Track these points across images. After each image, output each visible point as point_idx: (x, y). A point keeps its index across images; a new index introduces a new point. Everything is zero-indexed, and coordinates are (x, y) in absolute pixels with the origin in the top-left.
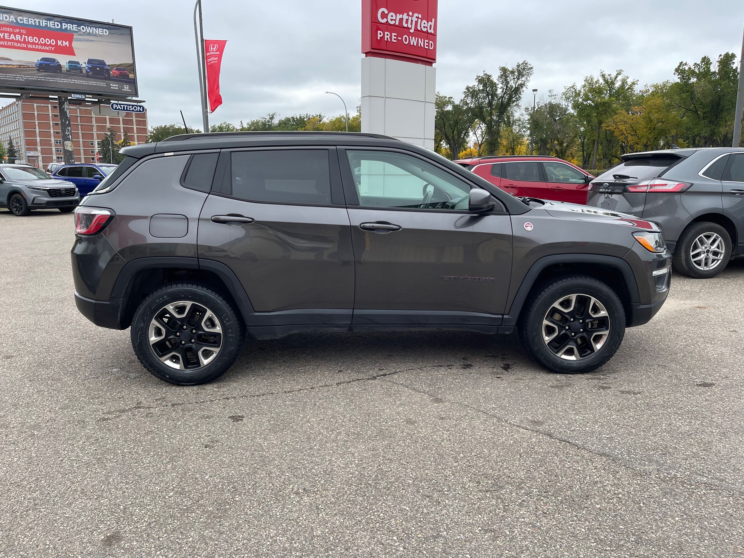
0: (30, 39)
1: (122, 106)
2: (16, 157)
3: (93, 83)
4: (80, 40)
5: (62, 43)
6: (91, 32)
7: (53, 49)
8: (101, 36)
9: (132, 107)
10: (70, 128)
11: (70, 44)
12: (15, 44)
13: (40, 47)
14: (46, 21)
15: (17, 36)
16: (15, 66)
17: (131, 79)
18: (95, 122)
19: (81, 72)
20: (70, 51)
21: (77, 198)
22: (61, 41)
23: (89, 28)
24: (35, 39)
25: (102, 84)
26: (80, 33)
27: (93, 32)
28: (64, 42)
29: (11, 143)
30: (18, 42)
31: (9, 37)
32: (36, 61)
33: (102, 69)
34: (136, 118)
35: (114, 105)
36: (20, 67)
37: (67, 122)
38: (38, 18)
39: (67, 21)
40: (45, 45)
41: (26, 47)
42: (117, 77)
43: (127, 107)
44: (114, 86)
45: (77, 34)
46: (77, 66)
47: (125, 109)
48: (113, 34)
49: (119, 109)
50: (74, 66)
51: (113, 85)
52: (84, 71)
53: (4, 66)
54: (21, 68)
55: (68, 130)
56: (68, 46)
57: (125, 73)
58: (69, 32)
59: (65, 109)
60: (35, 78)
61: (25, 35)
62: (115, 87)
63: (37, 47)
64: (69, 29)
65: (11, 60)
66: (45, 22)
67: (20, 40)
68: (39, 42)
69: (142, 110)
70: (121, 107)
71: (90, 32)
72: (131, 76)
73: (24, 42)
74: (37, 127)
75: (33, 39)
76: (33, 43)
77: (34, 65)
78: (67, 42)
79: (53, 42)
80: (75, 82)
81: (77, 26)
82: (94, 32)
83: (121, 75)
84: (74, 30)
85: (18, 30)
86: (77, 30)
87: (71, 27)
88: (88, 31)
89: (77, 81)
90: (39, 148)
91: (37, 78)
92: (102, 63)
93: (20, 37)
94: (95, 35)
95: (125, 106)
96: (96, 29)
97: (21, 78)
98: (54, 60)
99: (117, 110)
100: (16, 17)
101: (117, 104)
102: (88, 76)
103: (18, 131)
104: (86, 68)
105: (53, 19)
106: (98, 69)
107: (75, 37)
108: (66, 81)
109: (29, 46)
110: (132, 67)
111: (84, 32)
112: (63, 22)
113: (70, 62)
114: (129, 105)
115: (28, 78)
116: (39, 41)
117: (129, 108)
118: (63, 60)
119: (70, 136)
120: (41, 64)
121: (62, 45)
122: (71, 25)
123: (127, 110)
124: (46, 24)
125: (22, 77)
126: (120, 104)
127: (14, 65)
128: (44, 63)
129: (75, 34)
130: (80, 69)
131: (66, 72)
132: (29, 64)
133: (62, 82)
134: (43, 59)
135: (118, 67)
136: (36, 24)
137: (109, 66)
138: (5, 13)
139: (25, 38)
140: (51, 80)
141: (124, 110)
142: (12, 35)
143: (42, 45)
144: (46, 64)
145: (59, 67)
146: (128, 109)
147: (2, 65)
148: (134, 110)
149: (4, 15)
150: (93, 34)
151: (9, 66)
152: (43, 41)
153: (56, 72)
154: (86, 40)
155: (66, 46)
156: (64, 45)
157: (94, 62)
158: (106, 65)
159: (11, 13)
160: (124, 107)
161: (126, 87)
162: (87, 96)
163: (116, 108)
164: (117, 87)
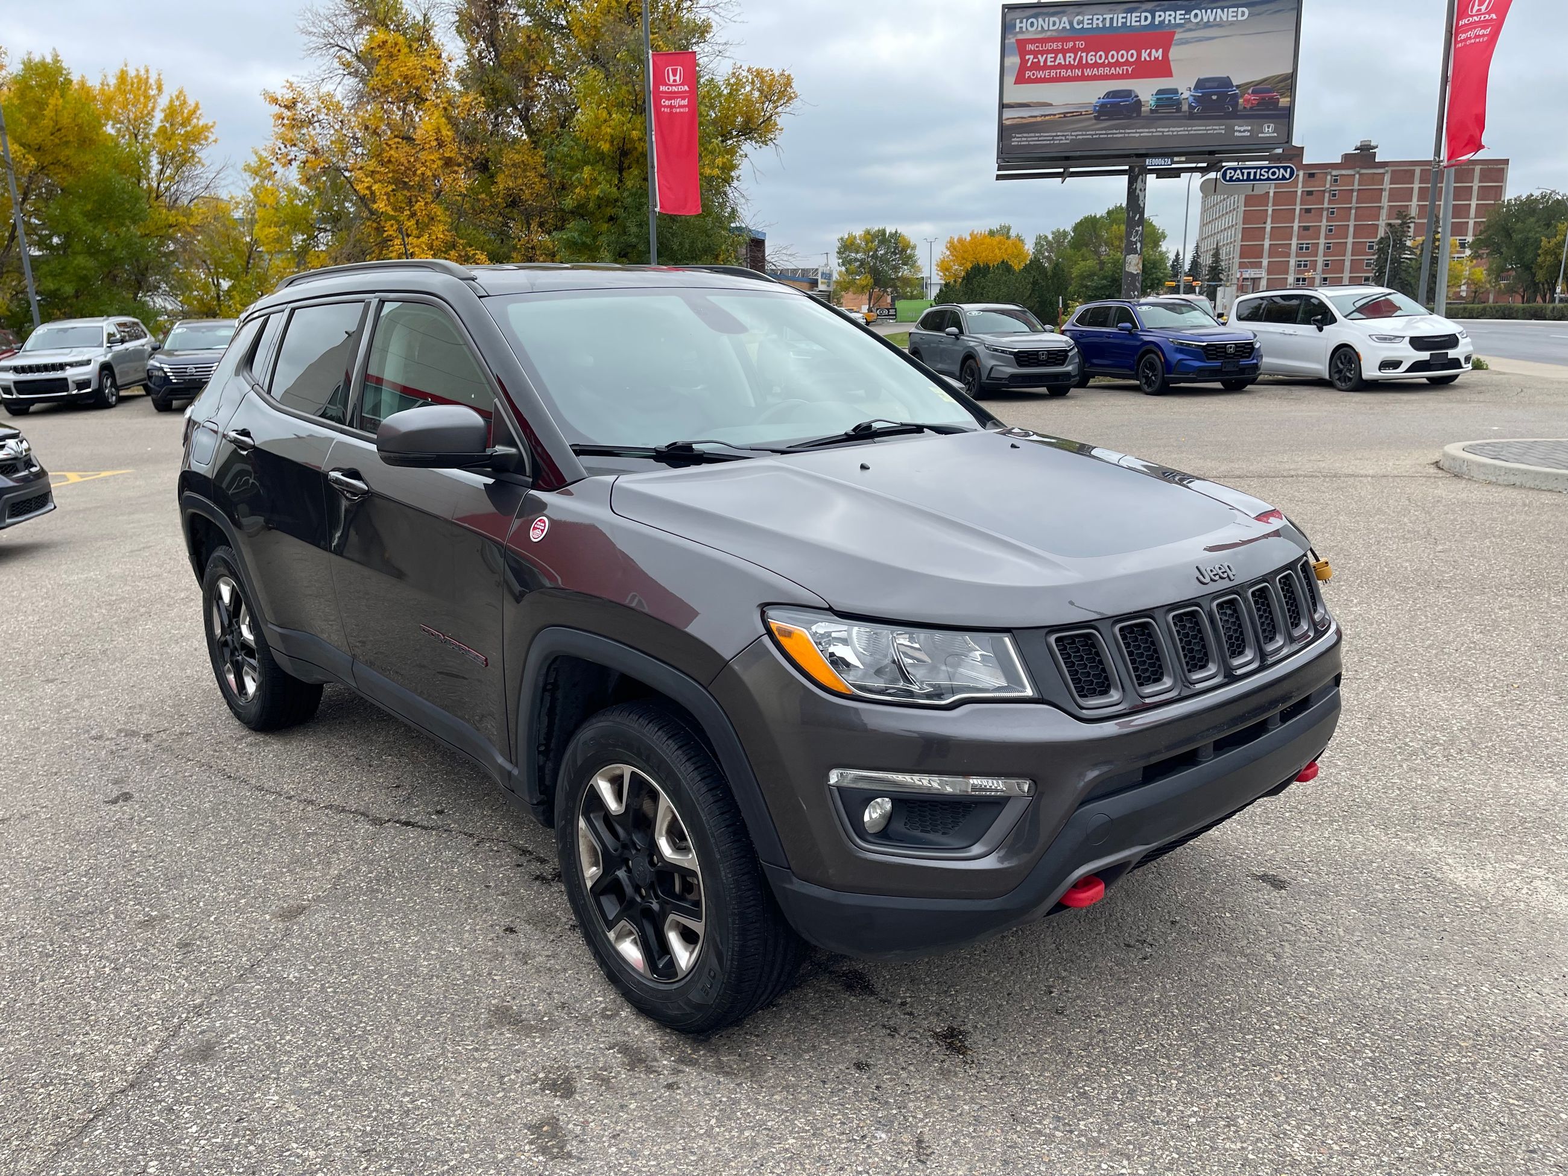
0: (1091, 58)
1: (1245, 171)
2: (1221, 280)
3: (1199, 129)
4: (1186, 42)
5: (1150, 55)
6: (1211, 20)
7: (1130, 70)
8: (1232, 23)
9: (1268, 172)
10: (1140, 228)
11: (1165, 54)
12: (1063, 73)
13: (1107, 70)
14: (1125, 15)
15: (1068, 55)
16: (1057, 116)
17: (1284, 109)
18: (1386, 200)
19: (1179, 110)
20: (1162, 69)
21: (1070, 368)
22: (1148, 51)
23: (1209, 11)
24: (1098, 57)
25: (1216, 129)
26: (1188, 26)
27: (1215, 19)
28: (1154, 51)
29: (1216, 255)
30: (1070, 67)
31: (1054, 61)
32: (1094, 100)
33: (1222, 96)
34: (1480, 182)
35: (1228, 171)
36: (1065, 117)
37: (1138, 216)
38: (1110, 11)
39: (1166, 7)
40: (1117, 64)
41: (1082, 74)
42: (1251, 108)
43: (1255, 173)
44: (1242, 129)
45: (1181, 30)
46: (1172, 98)
47: (1252, 177)
48: (1259, 14)
49: (1238, 180)
50: (1167, 99)
51: (1239, 129)
52: (1185, 108)
53: (1039, 119)
54: (1069, 118)
55: (1137, 231)
56: (1160, 58)
57: (1272, 98)
58: (1167, 30)
59: (1138, 191)
60: (1089, 135)
61: (1083, 51)
62: (1244, 131)
63: (1101, 71)
64: (1167, 22)
65: (1051, 105)
66: (1123, 18)
67: (1072, 63)
68: (1106, 61)
69: (1287, 176)
70: (1243, 174)
71: (1209, 21)
72: (1284, 101)
73: (1081, 66)
74: (1269, 220)
75: (1095, 56)
76: (1096, 65)
77: (1090, 109)
78: (1160, 51)
79: (1131, 55)
80: (1163, 132)
81: (1183, 12)
82: (1218, 19)
83: (1262, 103)
84: (1178, 21)
85: (1071, 44)
86: (1183, 21)
87: (1172, 18)
88: (1205, 20)
89: (1167, 130)
90: (1265, 262)
91: (1092, 135)
92: (1226, 82)
93: (1072, 55)
94: (1220, 25)
95: (1253, 171)
96: (1223, 11)
97: (1063, 138)
98: (1128, 93)
99: (1235, 181)
100: (1070, 19)
101: (1235, 169)
102: (1191, 116)
103: (1233, 229)
104: (1191, 99)
105: (1139, 8)
106: (1214, 97)
107: (1176, 37)
108: (1145, 132)
109: (1088, 72)
110: (1288, 83)
111: (1197, 23)
112: (1158, 9)
113: (1159, 92)
114: (1261, 168)
115: (1076, 136)
116: (1106, 58)
117: (1261, 175)
118: (1146, 90)
119: (1139, 245)
120: (1103, 105)
121: (1148, 59)
122: (1173, 13)
123: (1255, 179)
124: (1124, 20)
125: (1065, 136)
126: (1241, 169)
127: (1055, 115)
128: (1108, 103)
129: (1179, 30)
130: (1179, 103)
131: (1148, 114)
132: (1080, 107)
133: (1138, 135)
134: (1108, 95)
135: (1258, 87)
136: (1104, 25)
137: (1238, 87)
138: (1053, 14)
139: (1081, 57)
140: (1118, 134)
141: (1248, 179)
142: (1060, 55)
143: (1110, 65)
144: (1113, 105)
145: (1139, 103)
146: (1258, 177)
147: (1036, 117)
148: (1272, 177)
149: (1052, 19)
150: (1215, 23)
151: (1047, 118)
152: (1115, 56)
153: (1130, 118)
154: (1200, 40)
155: (1156, 59)
156: (1153, 59)
157: (1208, 85)
158: (1232, 86)
159: (1063, 12)
160: (1249, 174)
161: (1268, 127)
162: (1176, 159)
163: (1231, 177)
164: (1248, 131)
